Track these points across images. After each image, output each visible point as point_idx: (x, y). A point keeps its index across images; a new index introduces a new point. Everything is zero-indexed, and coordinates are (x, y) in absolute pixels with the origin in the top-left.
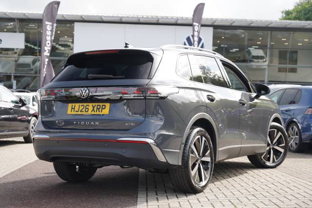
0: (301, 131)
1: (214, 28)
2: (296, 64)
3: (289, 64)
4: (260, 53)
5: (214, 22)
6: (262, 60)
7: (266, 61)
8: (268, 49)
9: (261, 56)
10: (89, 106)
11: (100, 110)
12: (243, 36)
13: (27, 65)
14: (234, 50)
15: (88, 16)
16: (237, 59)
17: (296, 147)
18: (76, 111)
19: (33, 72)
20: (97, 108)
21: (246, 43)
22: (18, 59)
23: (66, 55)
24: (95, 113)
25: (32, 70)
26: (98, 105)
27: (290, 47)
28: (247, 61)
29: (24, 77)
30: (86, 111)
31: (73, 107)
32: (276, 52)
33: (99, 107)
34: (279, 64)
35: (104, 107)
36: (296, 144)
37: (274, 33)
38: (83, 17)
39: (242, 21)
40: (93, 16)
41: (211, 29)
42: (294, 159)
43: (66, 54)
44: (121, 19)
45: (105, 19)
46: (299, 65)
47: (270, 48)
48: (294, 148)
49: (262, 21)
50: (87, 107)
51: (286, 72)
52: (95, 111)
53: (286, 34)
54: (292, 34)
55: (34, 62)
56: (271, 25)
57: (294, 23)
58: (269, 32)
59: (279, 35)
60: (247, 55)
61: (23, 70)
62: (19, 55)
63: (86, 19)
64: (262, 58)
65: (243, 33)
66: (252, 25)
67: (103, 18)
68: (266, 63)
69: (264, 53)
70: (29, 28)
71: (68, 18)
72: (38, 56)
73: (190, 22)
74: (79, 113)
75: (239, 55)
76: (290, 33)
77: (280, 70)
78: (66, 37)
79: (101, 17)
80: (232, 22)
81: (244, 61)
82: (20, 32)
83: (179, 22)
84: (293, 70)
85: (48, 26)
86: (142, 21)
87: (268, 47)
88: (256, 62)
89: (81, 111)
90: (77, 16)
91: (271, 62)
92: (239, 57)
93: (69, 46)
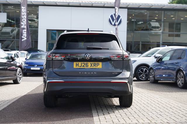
0: (185, 75)
1: (128, 9)
2: (180, 32)
3: (175, 32)
4: (157, 24)
5: (128, 6)
6: (158, 29)
7: (161, 30)
8: (162, 22)
9: (157, 27)
10: (88, 63)
11: (96, 66)
12: (146, 13)
13: (8, 33)
14: (140, 23)
15: (47, 2)
16: (142, 28)
17: (182, 85)
18: (80, 66)
19: (11, 38)
20: (94, 65)
21: (148, 18)
22: (2, 30)
23: (33, 27)
24: (93, 67)
25: (11, 36)
26: (94, 63)
27: (176, 21)
28: (149, 29)
29: (5, 40)
30: (86, 67)
31: (77, 64)
32: (167, 24)
33: (95, 64)
34: (169, 31)
35: (98, 64)
36: (182, 83)
37: (166, 12)
38: (44, 2)
39: (145, 4)
40: (50, 2)
41: (126, 10)
42: (181, 93)
43: (32, 25)
44: (69, 4)
45: (58, 4)
46: (181, 32)
47: (164, 22)
48: (181, 86)
49: (158, 5)
50: (87, 64)
51: (173, 36)
52: (93, 66)
53: (173, 12)
54: (177, 13)
55: (12, 31)
56: (164, 7)
57: (178, 6)
58: (163, 12)
59: (169, 13)
60: (148, 26)
61: (5, 36)
62: (2, 27)
63: (46, 4)
64: (158, 27)
65: (146, 12)
66: (152, 7)
67: (57, 3)
68: (161, 31)
69: (159, 25)
70: (8, 9)
71: (34, 3)
72: (15, 27)
73: (113, 6)
74: (82, 67)
75: (143, 26)
76: (176, 12)
77: (170, 36)
78: (32, 15)
79: (56, 3)
80: (139, 6)
81: (147, 30)
82: (3, 12)
83: (106, 5)
84: (178, 36)
85: (23, 9)
86: (82, 5)
87: (162, 21)
88: (155, 30)
89: (83, 66)
90: (41, 2)
91: (164, 30)
92: (144, 28)
93: (34, 21)
